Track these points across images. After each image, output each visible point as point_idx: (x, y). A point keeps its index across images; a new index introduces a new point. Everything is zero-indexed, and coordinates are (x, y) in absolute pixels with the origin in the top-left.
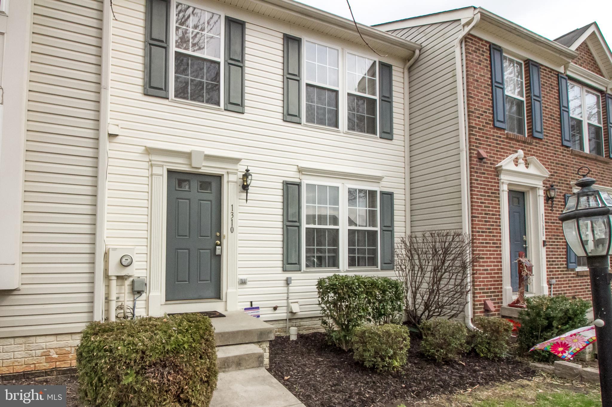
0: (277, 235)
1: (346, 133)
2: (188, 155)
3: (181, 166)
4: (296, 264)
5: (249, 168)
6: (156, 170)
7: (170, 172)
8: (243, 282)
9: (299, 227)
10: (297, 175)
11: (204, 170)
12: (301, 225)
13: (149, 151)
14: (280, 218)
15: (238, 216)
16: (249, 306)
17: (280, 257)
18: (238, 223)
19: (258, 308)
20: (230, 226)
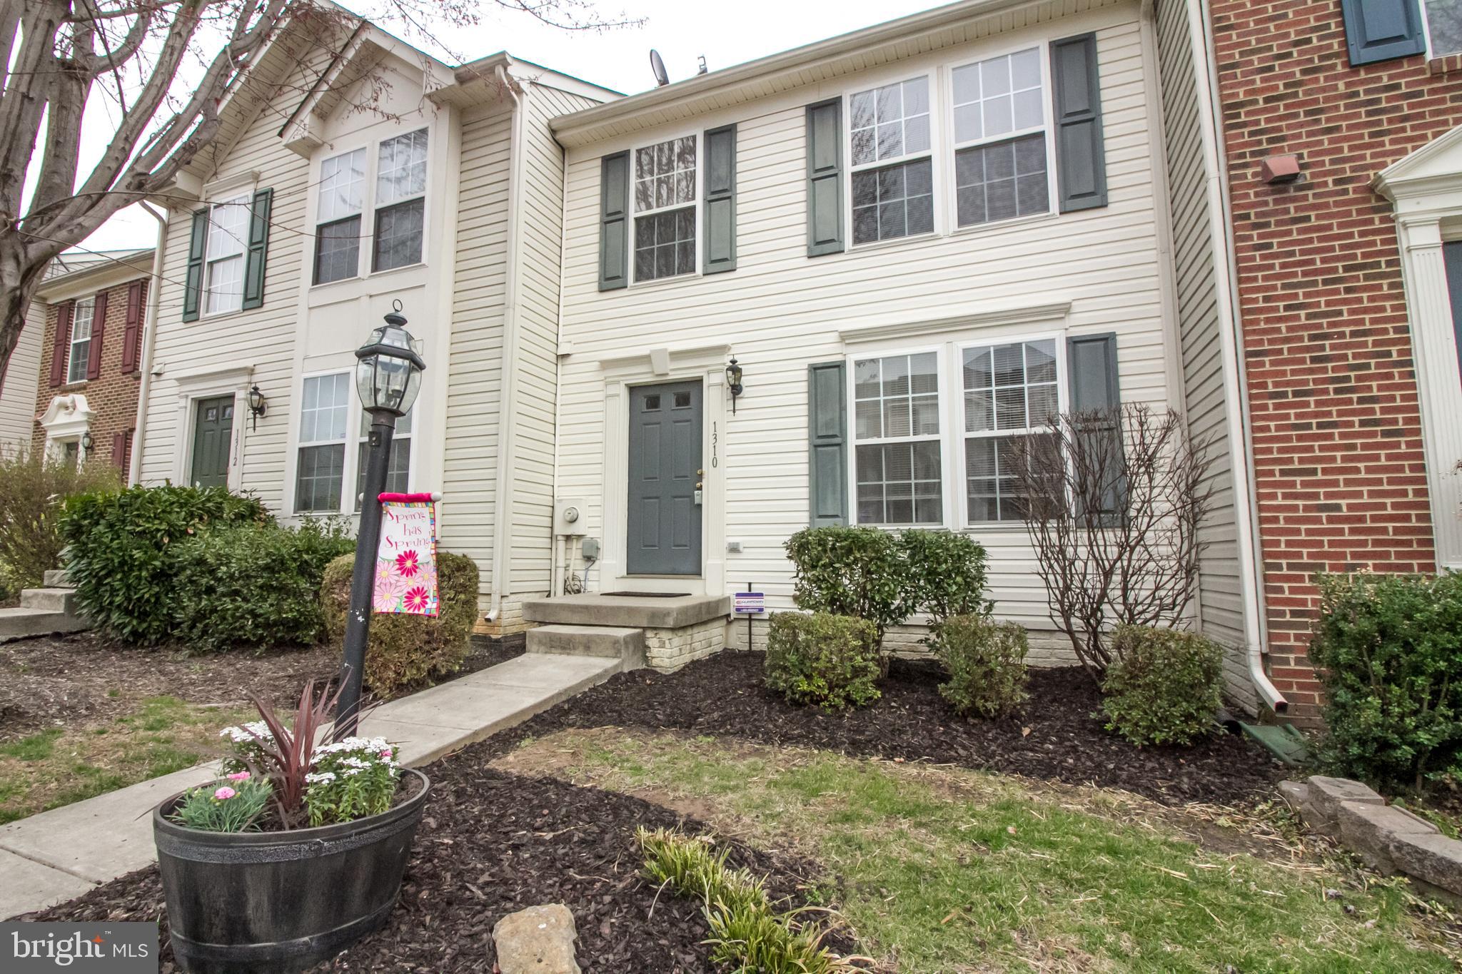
0: (799, 463)
1: (957, 234)
2: (646, 359)
3: (643, 376)
4: (836, 516)
5: (736, 358)
6: (612, 390)
7: (632, 389)
8: (734, 549)
9: (841, 446)
10: (838, 348)
11: (674, 376)
12: (845, 442)
13: (606, 365)
14: (804, 433)
15: (724, 439)
16: (746, 591)
17: (805, 505)
18: (725, 448)
19: (761, 595)
20: (712, 456)
